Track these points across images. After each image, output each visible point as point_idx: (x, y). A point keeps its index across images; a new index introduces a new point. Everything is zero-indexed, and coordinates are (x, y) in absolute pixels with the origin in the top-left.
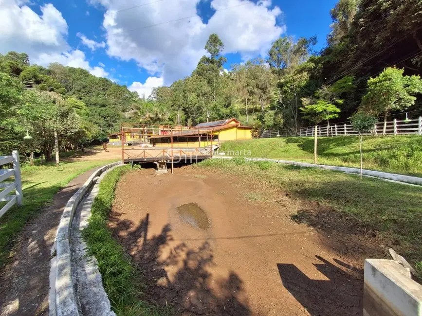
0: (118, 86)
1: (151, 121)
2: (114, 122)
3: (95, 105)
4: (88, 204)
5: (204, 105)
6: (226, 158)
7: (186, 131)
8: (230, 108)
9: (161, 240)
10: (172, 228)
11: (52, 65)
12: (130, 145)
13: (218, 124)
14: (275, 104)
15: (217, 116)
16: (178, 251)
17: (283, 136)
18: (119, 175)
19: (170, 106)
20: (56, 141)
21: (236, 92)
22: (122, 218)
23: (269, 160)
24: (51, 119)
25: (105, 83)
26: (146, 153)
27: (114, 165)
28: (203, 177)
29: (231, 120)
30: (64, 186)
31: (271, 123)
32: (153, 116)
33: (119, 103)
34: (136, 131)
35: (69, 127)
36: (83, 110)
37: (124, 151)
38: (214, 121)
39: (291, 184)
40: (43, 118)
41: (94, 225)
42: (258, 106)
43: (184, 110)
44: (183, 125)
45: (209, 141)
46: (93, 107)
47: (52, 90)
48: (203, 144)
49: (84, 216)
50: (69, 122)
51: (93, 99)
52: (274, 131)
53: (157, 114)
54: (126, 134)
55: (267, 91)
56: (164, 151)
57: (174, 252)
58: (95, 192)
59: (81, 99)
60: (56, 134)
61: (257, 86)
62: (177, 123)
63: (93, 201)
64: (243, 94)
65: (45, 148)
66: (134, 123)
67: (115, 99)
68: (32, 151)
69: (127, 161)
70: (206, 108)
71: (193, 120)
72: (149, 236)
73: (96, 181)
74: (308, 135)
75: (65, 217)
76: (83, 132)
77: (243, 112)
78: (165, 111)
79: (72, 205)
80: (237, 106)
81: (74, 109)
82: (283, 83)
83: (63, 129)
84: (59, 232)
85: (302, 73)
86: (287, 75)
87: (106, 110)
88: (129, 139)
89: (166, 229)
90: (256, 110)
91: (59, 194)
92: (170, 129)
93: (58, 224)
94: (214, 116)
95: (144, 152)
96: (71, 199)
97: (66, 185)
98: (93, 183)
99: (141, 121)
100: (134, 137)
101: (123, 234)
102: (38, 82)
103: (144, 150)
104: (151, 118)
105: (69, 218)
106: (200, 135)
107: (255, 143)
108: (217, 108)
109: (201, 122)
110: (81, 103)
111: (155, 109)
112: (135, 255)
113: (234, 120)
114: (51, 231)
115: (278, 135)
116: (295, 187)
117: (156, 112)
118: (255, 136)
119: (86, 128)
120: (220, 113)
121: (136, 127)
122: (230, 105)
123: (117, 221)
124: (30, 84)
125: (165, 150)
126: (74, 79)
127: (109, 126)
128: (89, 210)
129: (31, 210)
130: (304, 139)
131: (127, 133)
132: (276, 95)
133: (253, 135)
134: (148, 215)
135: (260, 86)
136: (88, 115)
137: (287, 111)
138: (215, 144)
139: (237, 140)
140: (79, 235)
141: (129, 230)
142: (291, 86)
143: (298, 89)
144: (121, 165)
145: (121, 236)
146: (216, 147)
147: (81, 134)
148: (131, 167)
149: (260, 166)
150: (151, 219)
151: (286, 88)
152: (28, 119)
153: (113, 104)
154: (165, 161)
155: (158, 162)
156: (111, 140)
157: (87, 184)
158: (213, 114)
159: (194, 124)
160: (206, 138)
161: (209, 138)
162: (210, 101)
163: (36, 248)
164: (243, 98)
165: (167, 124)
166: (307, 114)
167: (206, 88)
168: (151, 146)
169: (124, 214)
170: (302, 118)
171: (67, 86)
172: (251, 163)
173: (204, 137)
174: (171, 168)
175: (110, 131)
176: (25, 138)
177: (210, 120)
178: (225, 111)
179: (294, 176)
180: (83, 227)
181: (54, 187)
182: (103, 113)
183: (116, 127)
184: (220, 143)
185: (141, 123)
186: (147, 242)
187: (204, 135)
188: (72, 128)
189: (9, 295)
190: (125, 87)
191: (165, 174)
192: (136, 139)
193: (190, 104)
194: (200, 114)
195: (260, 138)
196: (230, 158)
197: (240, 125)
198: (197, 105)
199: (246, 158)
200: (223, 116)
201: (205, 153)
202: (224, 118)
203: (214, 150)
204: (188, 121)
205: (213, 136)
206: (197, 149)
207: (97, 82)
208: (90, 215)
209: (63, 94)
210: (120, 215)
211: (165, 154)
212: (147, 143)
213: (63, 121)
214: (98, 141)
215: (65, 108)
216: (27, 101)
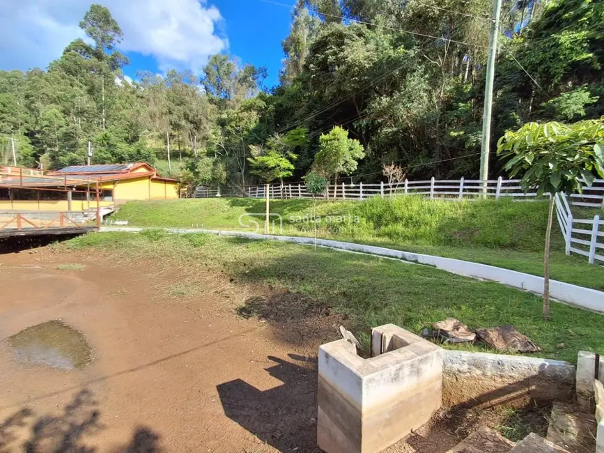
5: (80, 132)
6: (128, 229)
7: (34, 178)
8: (137, 144)
13: (113, 170)
14: (214, 148)
15: (110, 156)
17: (227, 196)
21: (149, 119)
23: (205, 231)
28: (78, 266)
29: (137, 165)
31: (209, 176)
38: (103, 163)
39: (236, 264)
42: (187, 147)
43: (30, 134)
44: (27, 166)
45: (93, 200)
48: (77, 205)
52: (213, 188)
55: (202, 127)
61: (186, 117)
62: (11, 160)
64: (161, 125)
70: (85, 139)
71: (53, 158)
74: (259, 196)
77: (161, 155)
80: (151, 143)
82: (224, 120)
85: (251, 111)
86: (231, 110)
90: (185, 154)
94: (105, 156)
106: (71, 187)
107: (182, 205)
108: (111, 142)
109: (73, 162)
113: (144, 166)
115: (218, 195)
116: (242, 268)
118: (184, 195)
120: (118, 150)
122: (137, 140)
130: (254, 201)
132: (216, 137)
133: (179, 193)
135: (190, 118)
137: (231, 161)
138: (105, 205)
139: (149, 200)
142: (237, 126)
143: (246, 132)
146: (109, 211)
149: (190, 241)
151: (228, 128)
159: (56, 166)
160: (84, 194)
161: (91, 194)
162: (94, 127)
164: (162, 132)
166: (257, 168)
167: (83, 101)
170: (251, 172)
172: (175, 236)
173: (80, 193)
177: (95, 161)
178: (127, 148)
179: (241, 252)
184: (117, 204)
187: (81, 188)
193: (46, 126)
194: (73, 147)
195: (191, 197)
196: (137, 229)
197: (157, 175)
198: (63, 130)
199: (168, 229)
200: (122, 158)
201: (83, 222)
202: (124, 160)
203: (104, 216)
204: (40, 159)
205: (100, 191)
206: (63, 215)
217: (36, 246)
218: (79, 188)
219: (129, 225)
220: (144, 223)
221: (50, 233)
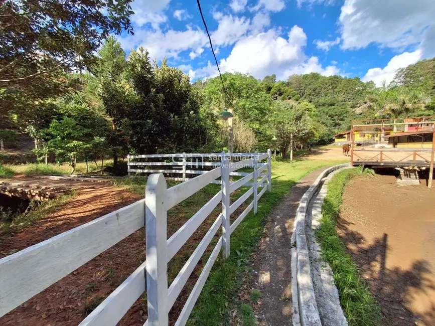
0: (350, 80)
1: (392, 115)
2: (342, 120)
3: (323, 105)
4: (317, 203)
9: (411, 279)
11: (290, 77)
12: (359, 145)
18: (346, 178)
20: (292, 141)
22: (351, 228)
24: (288, 123)
25: (335, 80)
26: (383, 156)
27: (342, 167)
30: (297, 182)
32: (395, 107)
33: (349, 99)
34: (368, 129)
35: (302, 128)
36: (312, 112)
37: (354, 152)
46: (321, 108)
47: (290, 98)
49: (315, 215)
50: (301, 124)
51: (322, 100)
53: (404, 103)
54: (355, 133)
56: (415, 154)
58: (323, 192)
59: (310, 102)
60: (291, 135)
63: (323, 202)
65: (283, 147)
66: (365, 119)
67: (344, 96)
68: (275, 149)
69: (357, 164)
72: (390, 264)
73: (324, 181)
75: (301, 212)
76: (312, 133)
79: (306, 202)
81: (306, 112)
83: (297, 131)
84: (297, 225)
87: (334, 109)
88: (358, 138)
89: (420, 267)
91: (295, 190)
92: (426, 122)
93: (295, 216)
95: (381, 154)
96: (305, 196)
97: (299, 182)
98: (321, 184)
99: (376, 115)
100: (364, 136)
101: (352, 247)
102: (280, 95)
103: (382, 151)
104: (393, 110)
105: (304, 214)
110: (311, 106)
111: (402, 97)
112: (369, 280)
114: (289, 221)
117: (401, 103)
119: (314, 129)
121: (369, 123)
123: (345, 230)
124: (276, 97)
125: (417, 153)
126: (306, 85)
127: (336, 125)
128: (320, 210)
129: (276, 198)
131: (356, 131)
134: (385, 236)
136: (317, 116)
140: (312, 233)
141: (360, 246)
144: (349, 167)
145: (351, 250)
147: (310, 134)
148: (361, 171)
150: (390, 242)
152: (275, 124)
153: (342, 102)
154: (416, 168)
155: (402, 168)
156: (337, 140)
157: (316, 183)
163: (279, 232)
165: (421, 115)
168: (391, 146)
169: (353, 224)
171: (300, 92)
174: (427, 178)
175: (336, 131)
176: (273, 139)
180: (315, 226)
181: (289, 181)
182: (331, 112)
183: (344, 126)
185: (375, 118)
186: (387, 272)
188: (304, 130)
189: (264, 265)
190: (357, 79)
191: (416, 186)
192: (367, 139)
207: (326, 82)
208: (320, 216)
209: (297, 100)
210: (349, 224)
211: (418, 158)
212: (383, 143)
213: (297, 124)
214: (324, 141)
215: (299, 112)
216: (275, 110)
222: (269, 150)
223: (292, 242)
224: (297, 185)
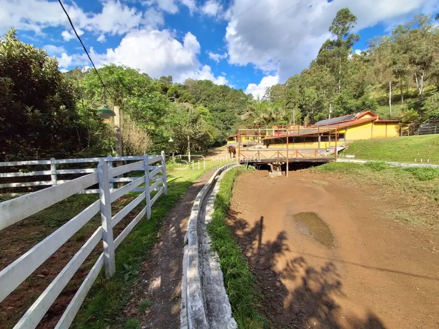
0: (236, 91)
1: (265, 122)
2: (232, 124)
3: (216, 110)
4: (211, 200)
5: (325, 99)
6: (355, 161)
7: (303, 130)
8: (362, 97)
9: (277, 247)
10: (288, 237)
12: (245, 146)
13: (345, 120)
15: (342, 110)
16: (296, 265)
18: (236, 175)
19: (285, 105)
20: (189, 143)
21: (374, 76)
22: (238, 217)
23: (433, 166)
24: (185, 126)
25: (225, 89)
26: (260, 155)
27: (232, 165)
28: (324, 183)
29: (363, 113)
30: (193, 182)
32: (267, 116)
33: (236, 107)
34: (251, 133)
35: (198, 131)
36: (208, 116)
37: (241, 152)
38: (338, 116)
40: (180, 125)
41: (216, 221)
42: (410, 89)
43: (301, 107)
44: (299, 124)
45: (332, 141)
46: (215, 113)
47: (187, 101)
48: (323, 144)
49: (208, 211)
50: (198, 127)
51: (215, 106)
53: (271, 114)
54: (242, 136)
56: (278, 153)
57: (290, 265)
58: (217, 189)
59: (206, 106)
60: (188, 137)
61: (412, 62)
62: (292, 122)
63: (215, 198)
64: (385, 77)
65: (181, 149)
66: (248, 125)
67: (232, 104)
68: (173, 151)
70: (328, 102)
71: (310, 118)
72: (264, 241)
73: (217, 179)
75: (194, 210)
76: (207, 135)
77: (383, 102)
78: (280, 109)
79: (200, 200)
80: (373, 95)
81: (201, 115)
83: (193, 133)
84: (190, 223)
87: (225, 114)
88: (244, 141)
89: (281, 237)
90: (407, 96)
91: (190, 189)
92: (284, 129)
93: (190, 215)
94: (339, 111)
95: (259, 153)
96: (199, 194)
97: (196, 182)
98: (215, 181)
99: (255, 122)
100: (248, 139)
101: (239, 233)
102: (177, 97)
103: (258, 151)
104: (265, 119)
105: (197, 211)
106: (320, 134)
107: (404, 142)
108: (344, 101)
109: (321, 119)
110: (206, 110)
111: (269, 109)
112: (250, 257)
113: (369, 113)
114: (184, 220)
117: (269, 113)
118: (405, 133)
119: (209, 131)
120: (348, 106)
121: (251, 128)
122: (363, 95)
123: (234, 219)
124: (173, 99)
125: (280, 152)
126: (201, 90)
127: (228, 129)
128: (212, 205)
129: (172, 200)
131: (242, 134)
133: (400, 131)
134: (262, 218)
135: (417, 61)
136: (211, 120)
138: (340, 144)
139: (372, 139)
140: (205, 228)
141: (245, 230)
144: (237, 166)
145: (238, 235)
146: (342, 148)
147: (206, 136)
148: (246, 168)
149: (414, 174)
150: (265, 223)
152: (171, 126)
153: (231, 109)
154: (279, 163)
155: (272, 164)
156: (228, 142)
157: (210, 181)
158: (336, 108)
159: (312, 122)
160: (328, 138)
161: (331, 137)
162: (334, 93)
163: (174, 233)
164: (384, 83)
165: (282, 124)
167: (328, 78)
168: (265, 147)
169: (240, 213)
171: (196, 96)
172: (397, 169)
173: (325, 137)
174: (285, 170)
175: (228, 134)
176: (169, 141)
177: (333, 116)
178: (355, 103)
180: (207, 221)
181: (186, 182)
182: (223, 117)
183: (233, 130)
184: (347, 143)
185: (255, 124)
186: (262, 246)
187: (326, 134)
188: (199, 132)
189: (155, 271)
190: (241, 90)
191: (280, 177)
192: (250, 141)
193: (308, 100)
194: (320, 110)
195: (414, 135)
196: (363, 162)
197: (379, 119)
198: (316, 100)
199: (389, 163)
200: (351, 110)
201: (326, 155)
202: (353, 111)
203: (339, 152)
204: (305, 119)
205: (337, 135)
206: (316, 151)
207: (218, 90)
208: (213, 211)
209: (193, 104)
210: (237, 213)
211: (280, 156)
212: (261, 144)
213: (194, 127)
214: (218, 143)
215: (195, 115)
216: (171, 112)
217: (303, 168)
218: (324, 134)
219: (355, 158)
220: (367, 158)
221: (310, 161)
222: (163, 152)
223: (185, 240)
224: (194, 185)
